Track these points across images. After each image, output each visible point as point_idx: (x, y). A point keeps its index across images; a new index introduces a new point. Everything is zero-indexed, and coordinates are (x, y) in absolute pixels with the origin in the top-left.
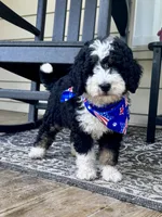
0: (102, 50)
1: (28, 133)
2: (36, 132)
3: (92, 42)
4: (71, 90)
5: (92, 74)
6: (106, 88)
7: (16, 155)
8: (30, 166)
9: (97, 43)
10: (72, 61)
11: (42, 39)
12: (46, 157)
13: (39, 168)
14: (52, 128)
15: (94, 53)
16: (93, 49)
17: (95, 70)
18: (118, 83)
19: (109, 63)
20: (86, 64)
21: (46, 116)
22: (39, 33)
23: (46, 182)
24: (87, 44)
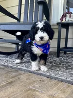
0: (40, 25)
1: (15, 55)
2: (18, 54)
3: (37, 22)
4: (29, 39)
5: (37, 33)
6: (42, 38)
7: (10, 63)
8: (15, 66)
9: (39, 22)
10: (30, 29)
11: (20, 22)
12: (21, 63)
13: (18, 67)
14: (23, 53)
15: (38, 26)
16: (37, 25)
17: (38, 32)
18: (46, 37)
19: (43, 30)
20: (35, 30)
21: (21, 49)
22: (19, 20)
23: (21, 72)
24: (35, 23)
